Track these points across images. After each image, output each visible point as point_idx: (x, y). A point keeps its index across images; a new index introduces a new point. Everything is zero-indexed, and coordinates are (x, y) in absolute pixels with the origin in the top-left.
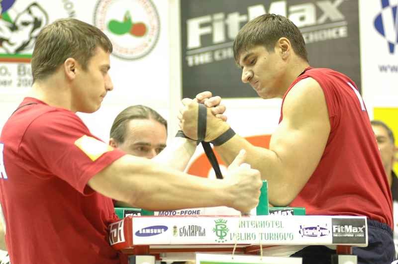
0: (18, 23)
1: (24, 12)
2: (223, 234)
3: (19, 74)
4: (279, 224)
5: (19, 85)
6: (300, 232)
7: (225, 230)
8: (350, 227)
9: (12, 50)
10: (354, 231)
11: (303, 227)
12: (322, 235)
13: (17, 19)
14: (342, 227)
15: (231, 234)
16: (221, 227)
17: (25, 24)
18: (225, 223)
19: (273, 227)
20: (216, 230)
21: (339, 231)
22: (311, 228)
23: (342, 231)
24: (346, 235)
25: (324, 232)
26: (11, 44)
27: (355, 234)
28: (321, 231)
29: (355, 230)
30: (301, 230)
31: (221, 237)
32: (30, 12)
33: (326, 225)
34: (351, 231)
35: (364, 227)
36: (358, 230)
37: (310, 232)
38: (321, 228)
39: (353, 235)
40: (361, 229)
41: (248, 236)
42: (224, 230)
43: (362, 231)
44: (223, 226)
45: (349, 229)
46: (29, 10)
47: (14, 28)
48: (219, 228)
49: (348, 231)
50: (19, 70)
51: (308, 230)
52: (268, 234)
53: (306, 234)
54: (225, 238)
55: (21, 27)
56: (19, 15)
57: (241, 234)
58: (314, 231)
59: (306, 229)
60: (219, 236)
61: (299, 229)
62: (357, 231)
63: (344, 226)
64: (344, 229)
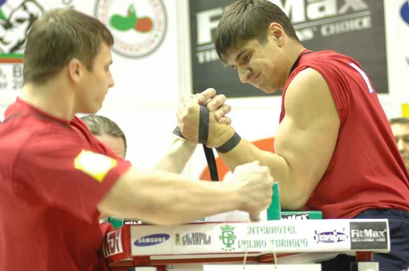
0: (12, 20)
1: (18, 8)
2: (231, 242)
3: (15, 75)
4: (291, 230)
5: (15, 87)
6: (315, 238)
7: (233, 237)
8: (370, 231)
9: (6, 49)
10: (374, 236)
11: (318, 232)
12: (339, 241)
13: (11, 15)
14: (361, 231)
15: (239, 241)
16: (228, 234)
17: (20, 21)
18: (233, 229)
19: (285, 232)
20: (222, 238)
21: (358, 236)
22: (327, 233)
23: (361, 236)
24: (365, 240)
25: (341, 237)
26: (5, 43)
27: (375, 238)
28: (338, 235)
29: (376, 234)
30: (316, 236)
31: (229, 245)
32: (25, 8)
33: (344, 229)
34: (371, 236)
35: (385, 230)
36: (379, 234)
37: (326, 237)
38: (339, 233)
39: (373, 240)
40: (382, 233)
41: (257, 243)
42: (231, 237)
43: (383, 235)
44: (230, 233)
45: (369, 233)
46: (24, 7)
47: (8, 26)
48: (226, 235)
49: (368, 235)
50: (15, 72)
51: (324, 236)
52: (280, 241)
53: (322, 240)
54: (233, 246)
55: (16, 24)
56: (13, 11)
57: (250, 241)
58: (330, 236)
59: (322, 234)
60: (225, 244)
61: (314, 234)
62: (377, 236)
63: (363, 230)
64: (363, 234)
